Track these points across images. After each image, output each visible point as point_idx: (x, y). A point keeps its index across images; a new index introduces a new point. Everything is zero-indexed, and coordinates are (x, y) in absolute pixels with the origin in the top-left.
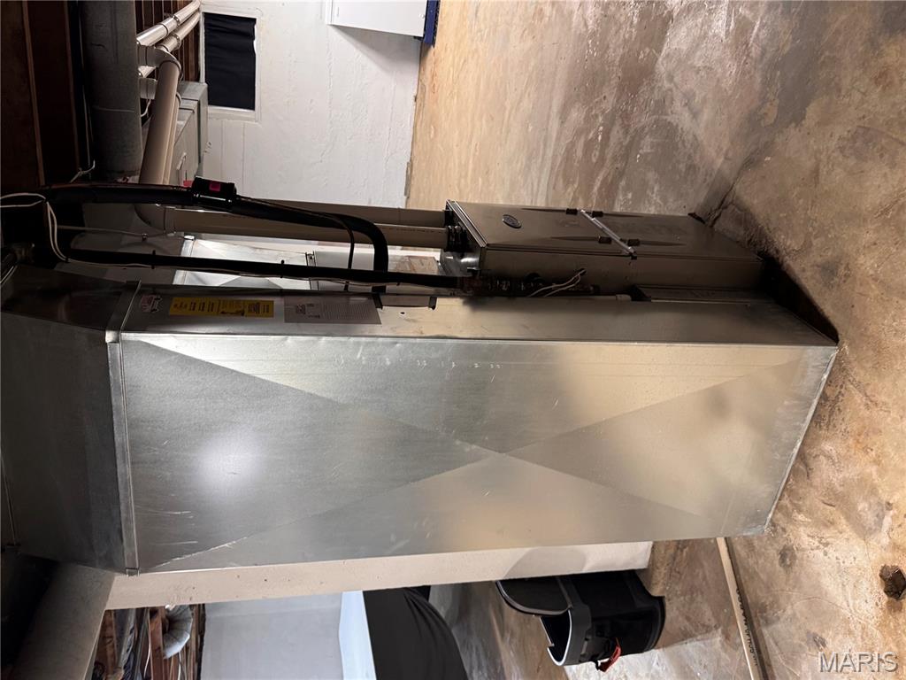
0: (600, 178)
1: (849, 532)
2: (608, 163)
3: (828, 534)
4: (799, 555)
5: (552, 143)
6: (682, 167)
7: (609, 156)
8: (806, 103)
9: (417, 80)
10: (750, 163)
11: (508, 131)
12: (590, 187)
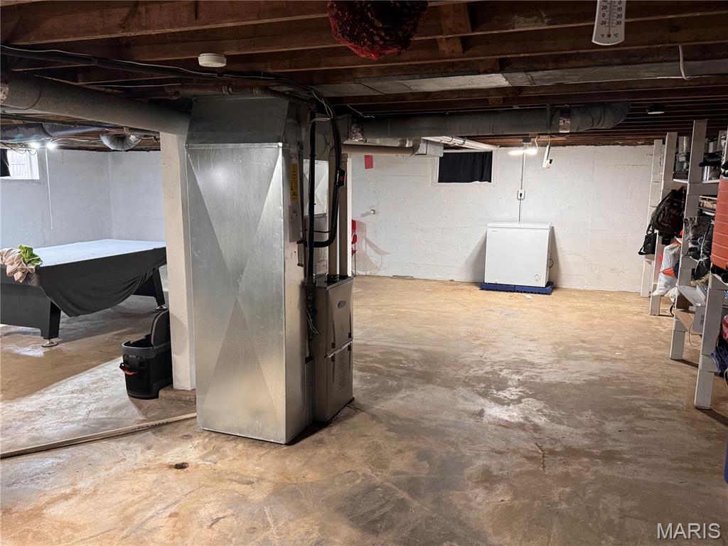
0: (381, 366)
1: (201, 454)
2: (388, 369)
3: (201, 448)
4: (189, 440)
5: (405, 346)
6: (378, 395)
7: (391, 369)
8: (396, 432)
9: (462, 281)
10: (374, 417)
11: (417, 327)
12: (377, 363)
